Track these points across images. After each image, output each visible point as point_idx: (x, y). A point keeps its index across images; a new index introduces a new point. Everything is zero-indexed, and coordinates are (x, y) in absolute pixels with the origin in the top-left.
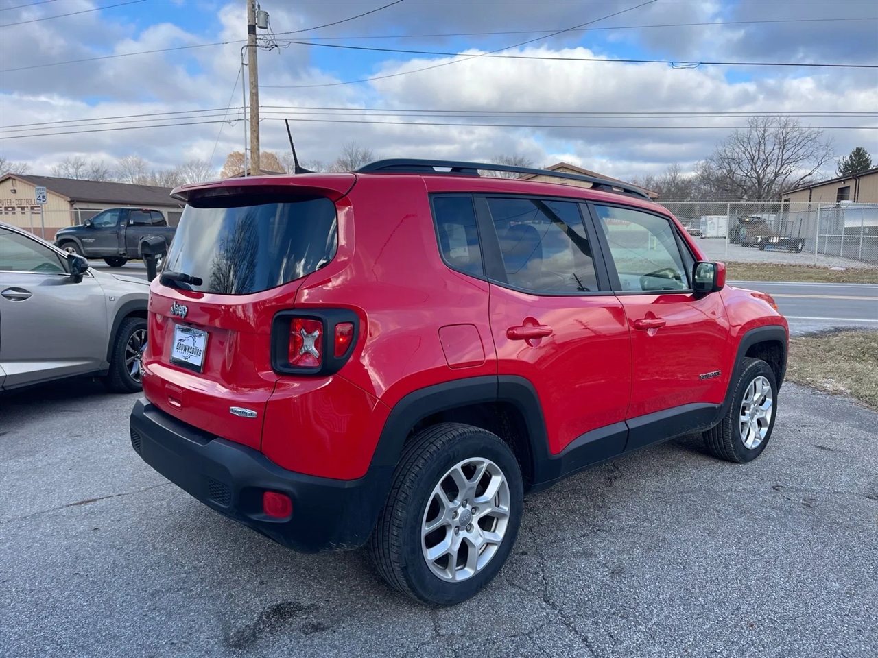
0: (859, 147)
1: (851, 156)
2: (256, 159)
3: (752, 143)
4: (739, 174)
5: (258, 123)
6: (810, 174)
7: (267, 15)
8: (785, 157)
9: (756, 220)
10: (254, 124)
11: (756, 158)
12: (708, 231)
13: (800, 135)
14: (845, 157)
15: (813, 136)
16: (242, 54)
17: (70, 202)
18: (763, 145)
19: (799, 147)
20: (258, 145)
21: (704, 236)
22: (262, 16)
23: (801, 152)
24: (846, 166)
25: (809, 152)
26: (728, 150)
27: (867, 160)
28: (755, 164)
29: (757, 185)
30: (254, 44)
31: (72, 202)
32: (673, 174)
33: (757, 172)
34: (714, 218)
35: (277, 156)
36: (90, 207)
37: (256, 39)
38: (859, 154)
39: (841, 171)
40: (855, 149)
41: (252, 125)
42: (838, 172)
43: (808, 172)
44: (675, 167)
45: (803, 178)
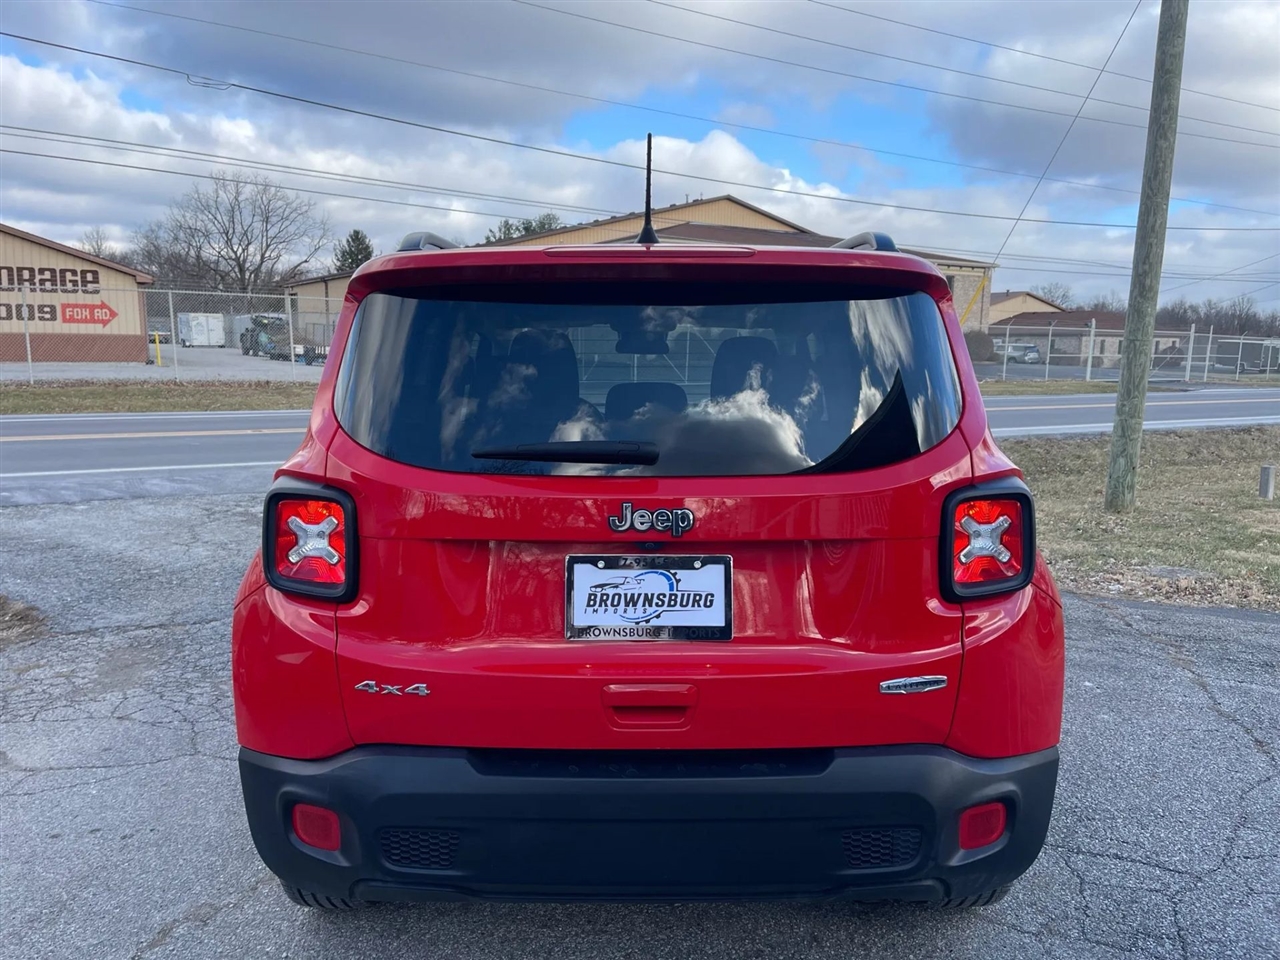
0: (357, 229)
1: (348, 241)
3: (221, 210)
4: (210, 252)
6: (306, 261)
8: (271, 233)
9: (278, 322)
11: (231, 231)
12: (195, 336)
13: (287, 205)
14: (344, 240)
15: (304, 209)
18: (237, 213)
19: (288, 223)
21: (188, 344)
23: (292, 229)
24: (344, 253)
25: (302, 229)
26: (188, 215)
27: (368, 247)
28: (230, 240)
29: (237, 270)
32: (94, 244)
33: (235, 253)
34: (201, 317)
38: (357, 238)
39: (338, 260)
40: (352, 233)
42: (335, 261)
43: (304, 259)
44: (98, 233)
45: (299, 265)
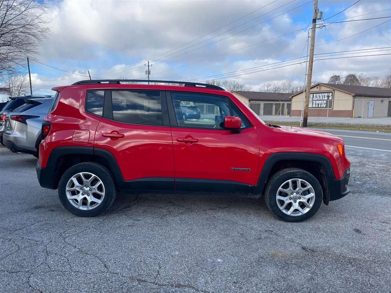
2: (310, 79)
5: (312, 63)
7: (322, 13)
10: (310, 63)
16: (309, 33)
17: (249, 100)
20: (311, 72)
22: (319, 14)
30: (314, 27)
31: (250, 101)
35: (356, 75)
36: (256, 102)
37: (316, 25)
41: (309, 64)
